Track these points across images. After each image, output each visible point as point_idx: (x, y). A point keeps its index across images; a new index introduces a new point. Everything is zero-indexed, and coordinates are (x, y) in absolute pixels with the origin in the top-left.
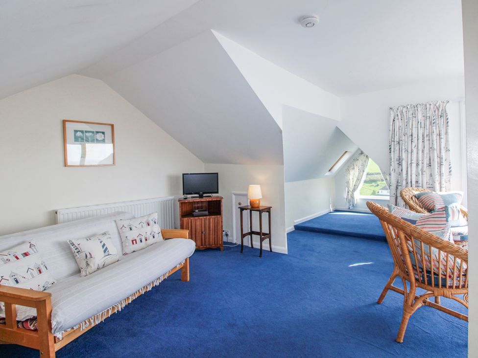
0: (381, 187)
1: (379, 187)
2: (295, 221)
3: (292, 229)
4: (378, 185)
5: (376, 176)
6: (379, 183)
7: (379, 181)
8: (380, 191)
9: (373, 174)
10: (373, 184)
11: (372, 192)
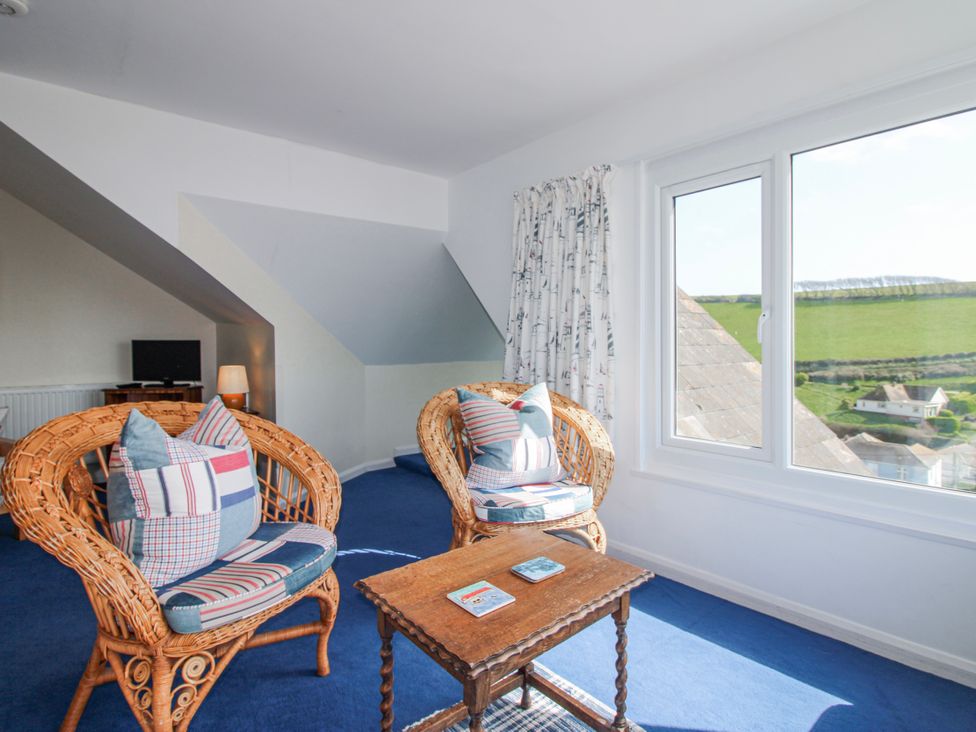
0: (865, 394)
1: (859, 393)
2: (397, 448)
3: (387, 463)
4: (855, 389)
5: (852, 368)
6: (858, 383)
7: (859, 378)
8: (860, 403)
9: (844, 364)
10: (845, 385)
11: (840, 402)
